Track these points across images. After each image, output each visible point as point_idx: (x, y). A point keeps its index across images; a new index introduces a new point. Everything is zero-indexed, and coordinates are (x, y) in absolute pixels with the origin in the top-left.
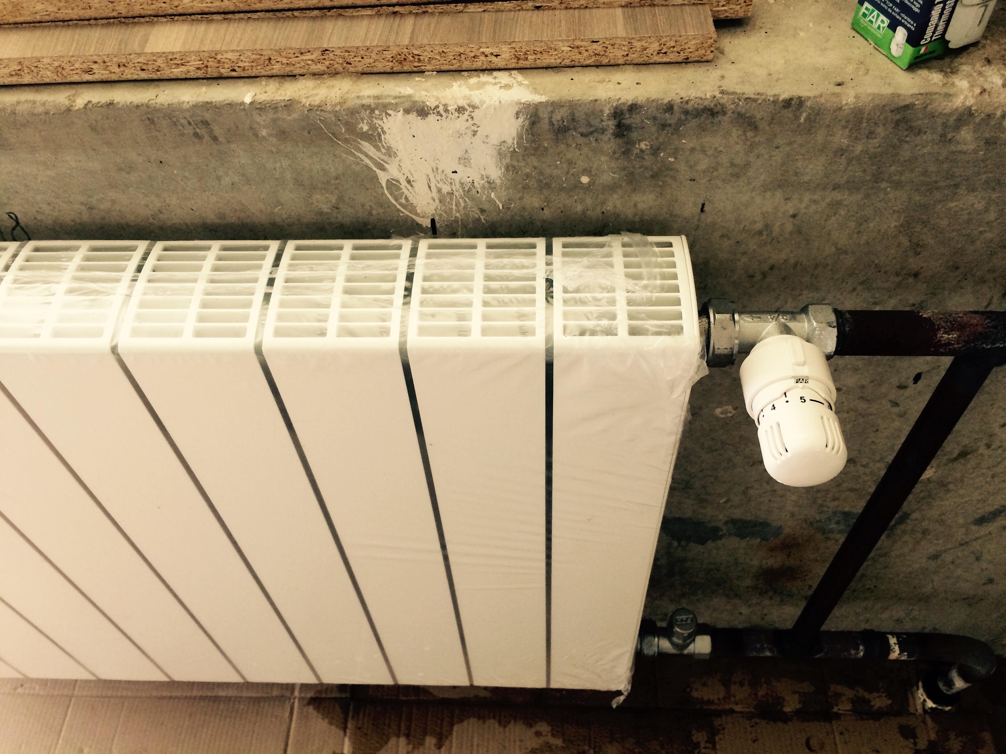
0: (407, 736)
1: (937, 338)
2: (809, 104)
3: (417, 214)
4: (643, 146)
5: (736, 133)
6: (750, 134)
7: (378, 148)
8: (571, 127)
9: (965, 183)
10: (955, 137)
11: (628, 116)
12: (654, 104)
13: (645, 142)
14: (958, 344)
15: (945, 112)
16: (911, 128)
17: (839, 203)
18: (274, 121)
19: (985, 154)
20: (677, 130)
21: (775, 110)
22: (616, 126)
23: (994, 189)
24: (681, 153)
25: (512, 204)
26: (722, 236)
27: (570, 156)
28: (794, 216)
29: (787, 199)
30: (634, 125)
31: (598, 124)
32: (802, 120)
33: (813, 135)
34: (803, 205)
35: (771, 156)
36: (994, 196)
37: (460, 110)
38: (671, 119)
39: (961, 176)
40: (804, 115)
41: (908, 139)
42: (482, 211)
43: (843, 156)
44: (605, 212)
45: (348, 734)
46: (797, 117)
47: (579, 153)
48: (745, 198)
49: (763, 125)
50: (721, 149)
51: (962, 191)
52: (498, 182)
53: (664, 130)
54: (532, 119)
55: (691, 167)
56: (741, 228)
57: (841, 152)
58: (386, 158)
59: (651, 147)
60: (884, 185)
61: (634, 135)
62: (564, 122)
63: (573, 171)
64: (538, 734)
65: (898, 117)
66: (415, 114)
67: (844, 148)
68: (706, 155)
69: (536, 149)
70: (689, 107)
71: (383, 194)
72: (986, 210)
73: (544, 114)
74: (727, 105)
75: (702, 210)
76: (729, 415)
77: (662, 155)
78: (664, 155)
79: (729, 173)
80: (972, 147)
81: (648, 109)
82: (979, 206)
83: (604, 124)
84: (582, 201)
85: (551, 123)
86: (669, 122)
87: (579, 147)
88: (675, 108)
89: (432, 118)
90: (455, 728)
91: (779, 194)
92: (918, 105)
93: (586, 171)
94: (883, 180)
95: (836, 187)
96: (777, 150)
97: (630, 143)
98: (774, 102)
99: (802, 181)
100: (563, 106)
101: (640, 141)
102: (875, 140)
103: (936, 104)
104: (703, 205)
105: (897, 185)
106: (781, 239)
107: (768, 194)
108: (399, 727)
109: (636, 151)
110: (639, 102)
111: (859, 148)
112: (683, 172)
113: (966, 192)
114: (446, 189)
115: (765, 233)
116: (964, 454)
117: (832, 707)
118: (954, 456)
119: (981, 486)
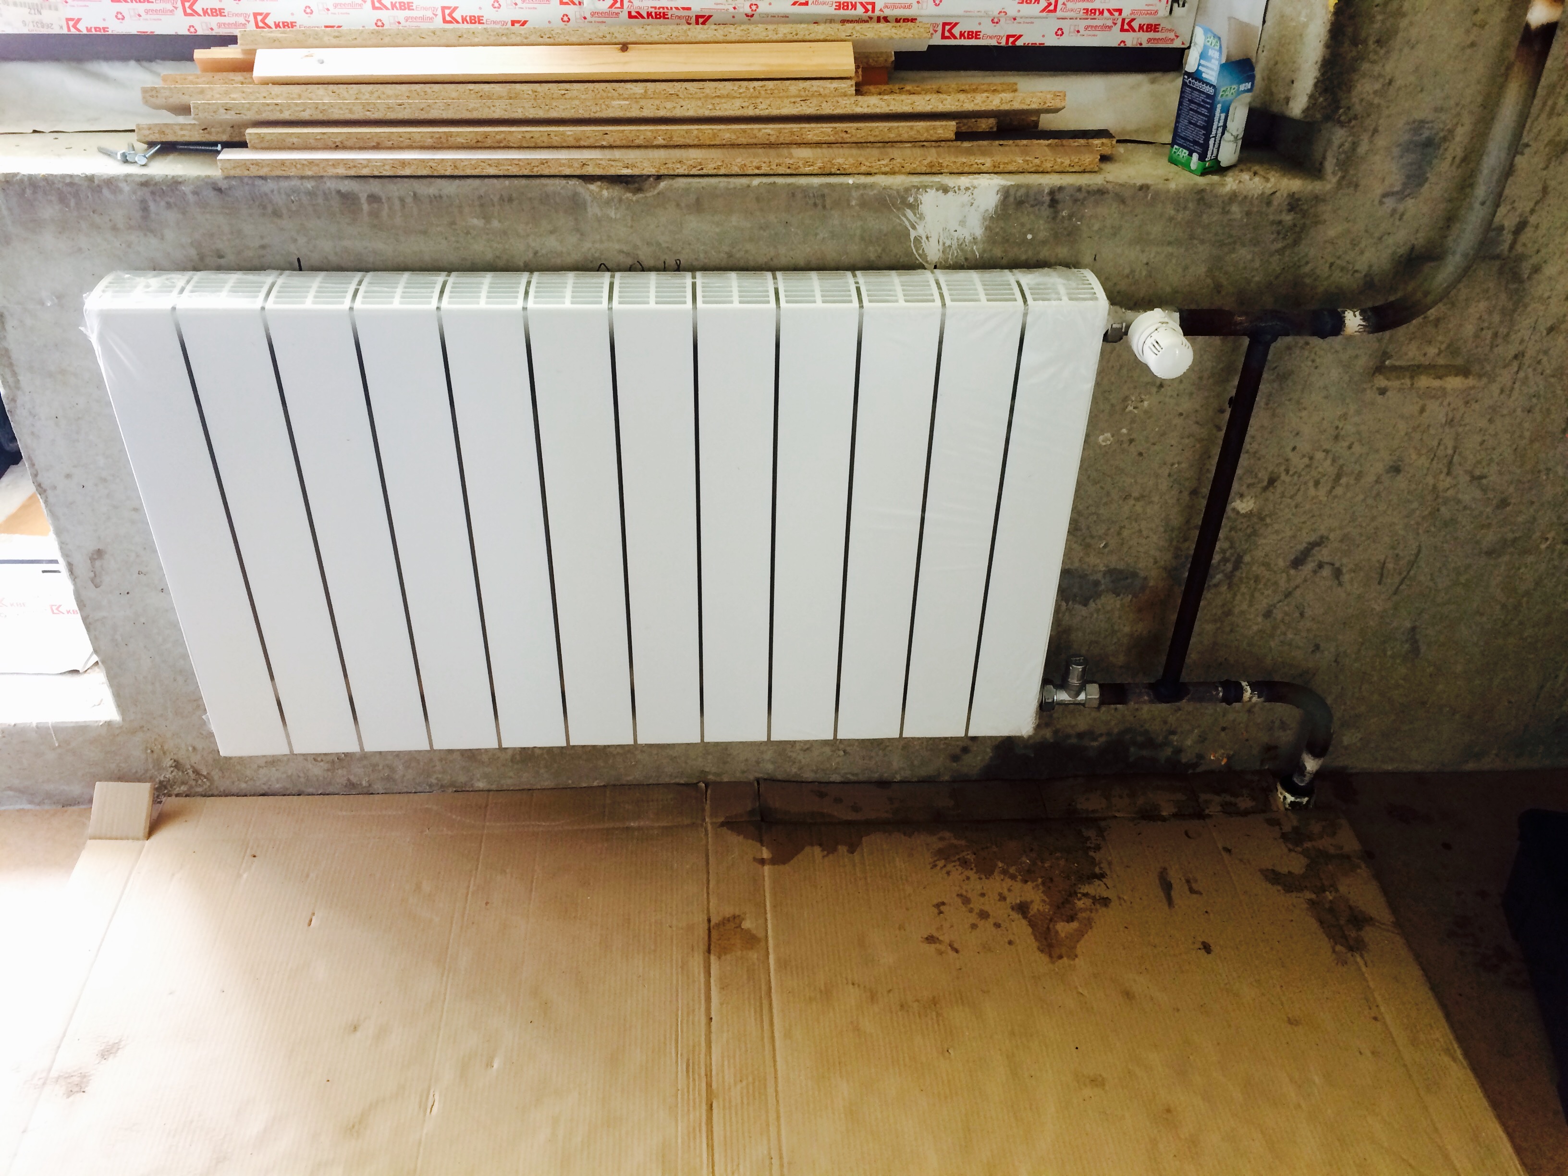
0: (821, 845)
1: (1234, 320)
2: (1152, 188)
3: (927, 262)
4: (1064, 213)
5: (1115, 205)
6: (1122, 207)
7: (915, 215)
8: (1026, 201)
9: (1239, 241)
11: (1057, 195)
12: (1071, 187)
13: (1065, 211)
14: (1253, 330)
15: (1222, 194)
16: (1205, 204)
18: (862, 195)
19: (1247, 222)
20: (1082, 203)
21: (1135, 191)
22: (1050, 200)
23: (1255, 245)
24: (1084, 219)
25: (985, 253)
26: (1106, 279)
27: (1023, 220)
28: (1147, 264)
29: (1142, 251)
30: (1060, 200)
31: (1040, 199)
32: (1149, 198)
33: (1156, 208)
34: (1152, 256)
35: (1133, 222)
36: (1256, 250)
37: (967, 189)
38: (1080, 196)
39: (1236, 236)
40: (1150, 195)
41: (1205, 211)
42: (966, 259)
43: (1172, 222)
44: (1039, 260)
46: (1146, 196)
47: (1028, 218)
48: (1119, 250)
49: (1128, 201)
50: (1106, 216)
51: (1237, 246)
52: (979, 238)
53: (1076, 203)
54: (1007, 193)
55: (1089, 228)
56: (1117, 273)
57: (1171, 219)
58: (918, 221)
59: (1068, 215)
60: (1195, 242)
61: (1060, 206)
62: (1022, 197)
63: (1023, 230)
65: (1199, 197)
66: (941, 191)
67: (1172, 216)
68: (1098, 220)
69: (1005, 216)
70: (1090, 189)
71: (910, 246)
72: (1253, 260)
73: (1012, 192)
74: (1110, 189)
75: (1095, 259)
76: (1109, 443)
77: (1074, 220)
79: (1110, 232)
80: (1239, 216)
81: (1067, 193)
82: (1249, 257)
83: (1044, 199)
84: (1026, 252)
85: (1015, 198)
86: (1079, 198)
87: (1028, 214)
88: (1082, 189)
89: (950, 194)
90: (864, 839)
92: (1208, 190)
93: (1030, 231)
94: (1194, 238)
95: (1170, 243)
96: (1137, 218)
97: (1056, 212)
98: (1134, 187)
99: (1151, 239)
100: (1021, 189)
101: (1063, 210)
102: (1188, 212)
103: (1217, 190)
104: (1096, 255)
105: (1202, 242)
106: (1140, 281)
107: (1132, 248)
109: (1060, 217)
110: (1063, 187)
112: (1085, 232)
113: (1240, 247)
114: (948, 243)
115: (1131, 276)
116: (1272, 481)
117: (1204, 810)
118: (1265, 483)
119: (1289, 519)
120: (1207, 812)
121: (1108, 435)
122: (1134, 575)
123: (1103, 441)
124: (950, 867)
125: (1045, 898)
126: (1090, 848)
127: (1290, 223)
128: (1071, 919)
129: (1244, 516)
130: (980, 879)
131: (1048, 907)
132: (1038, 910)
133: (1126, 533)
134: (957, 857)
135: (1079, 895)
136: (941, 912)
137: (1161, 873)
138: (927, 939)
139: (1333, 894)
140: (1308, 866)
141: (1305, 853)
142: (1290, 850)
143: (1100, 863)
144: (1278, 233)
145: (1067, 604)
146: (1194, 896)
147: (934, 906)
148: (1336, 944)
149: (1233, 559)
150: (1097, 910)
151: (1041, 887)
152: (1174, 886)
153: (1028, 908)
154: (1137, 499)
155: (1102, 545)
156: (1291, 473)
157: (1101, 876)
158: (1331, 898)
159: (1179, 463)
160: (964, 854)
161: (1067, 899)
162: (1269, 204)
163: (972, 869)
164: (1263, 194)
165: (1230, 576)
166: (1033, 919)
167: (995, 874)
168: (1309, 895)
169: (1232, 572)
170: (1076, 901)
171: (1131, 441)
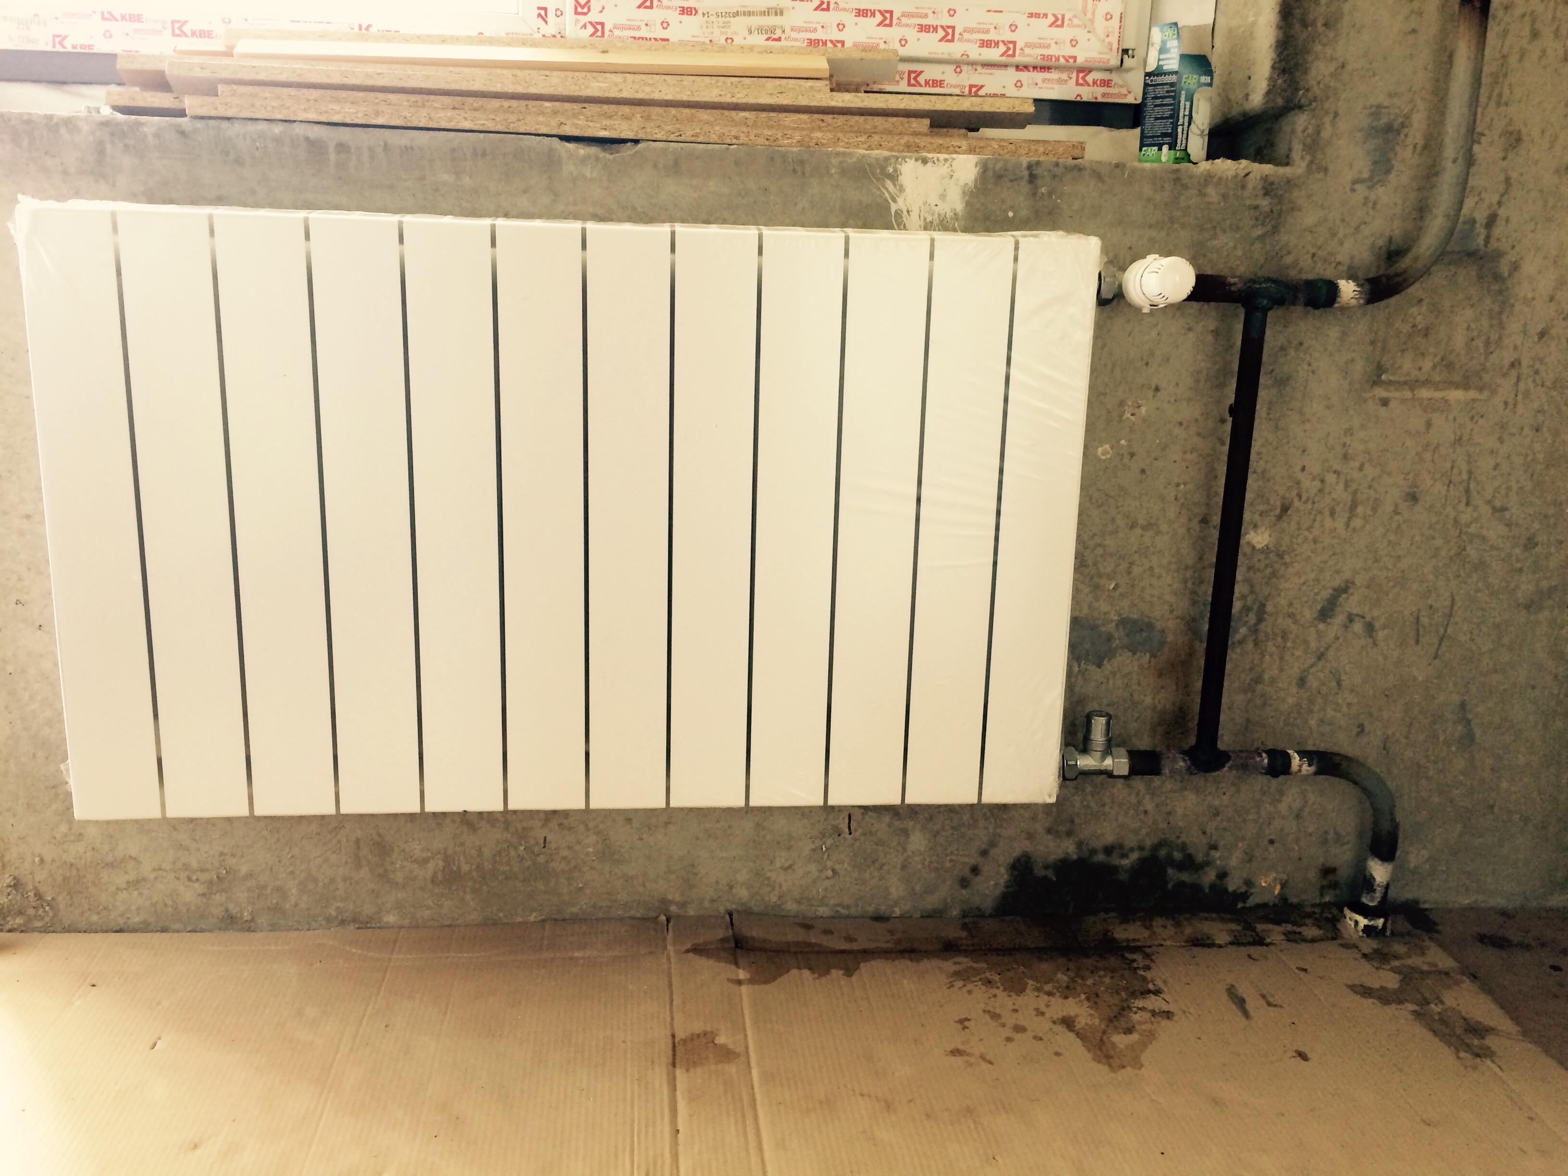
0: (810, 969)
2: (1128, 165)
4: (1043, 190)
5: (1093, 183)
6: (1100, 185)
7: (895, 187)
8: (1005, 175)
9: (1219, 226)
10: (1206, 192)
11: (1035, 169)
12: (1050, 162)
13: (1044, 188)
15: (1197, 174)
18: (841, 163)
19: (1225, 206)
20: (1061, 180)
21: (1111, 169)
22: (1029, 176)
23: (1236, 232)
24: (1064, 196)
27: (1003, 197)
28: (1130, 248)
29: (1125, 234)
30: (1038, 176)
31: (1019, 174)
32: (1126, 176)
33: (1133, 187)
34: (1134, 240)
35: (1113, 201)
36: (1237, 236)
38: (1058, 171)
39: (1216, 221)
40: (1127, 172)
43: (1151, 203)
45: (741, 967)
46: (1123, 175)
47: (1008, 193)
49: (1106, 179)
50: (1086, 194)
51: (1218, 232)
52: (960, 214)
53: (1054, 180)
54: (984, 168)
55: (1070, 206)
57: (1149, 200)
58: (898, 193)
59: (1048, 192)
60: (1176, 225)
61: (1039, 182)
63: (1004, 207)
65: (1175, 176)
66: (920, 161)
67: (1150, 197)
68: (1078, 199)
69: (984, 190)
70: (1067, 164)
71: (891, 221)
72: (1235, 248)
73: (990, 166)
78: (1054, 198)
80: (1216, 200)
81: (1046, 164)
82: (1231, 244)
83: (1023, 174)
85: (994, 172)
86: (1056, 174)
87: (1008, 189)
88: (1060, 164)
89: (930, 164)
91: (1120, 229)
93: (1012, 208)
94: (1175, 222)
95: (1150, 227)
96: (1116, 197)
97: (1036, 188)
98: (1110, 163)
101: (1042, 187)
105: (1183, 226)
109: (1040, 194)
110: (1041, 159)
111: (1158, 197)
112: (1066, 210)
113: (1221, 233)
114: (929, 219)
116: (1285, 509)
117: (1264, 938)
118: (1278, 511)
119: (1309, 557)
120: (1268, 939)
121: (1107, 447)
122: (1150, 626)
123: (1102, 454)
124: (970, 986)
125: (1093, 1012)
126: (1139, 968)
127: (1267, 209)
128: (1129, 1031)
129: (1262, 551)
130: (1010, 996)
131: (1097, 1020)
132: (1086, 1024)
133: (1136, 570)
134: (979, 978)
135: (1134, 1009)
136: (965, 1028)
137: (1229, 989)
138: (952, 1052)
139: (1440, 1006)
140: (1402, 981)
141: (1395, 971)
142: (1376, 968)
143: (1153, 981)
144: (1257, 219)
145: (1079, 666)
146: (1274, 1008)
147: (956, 1022)
148: (1458, 1050)
149: (1255, 607)
150: (1158, 1022)
151: (1085, 1002)
152: (1247, 999)
153: (1074, 1022)
154: (1145, 528)
155: (1112, 586)
156: (1304, 499)
157: (1157, 992)
158: (1438, 1009)
159: (1185, 484)
160: (987, 975)
161: (1120, 1013)
162: (1243, 187)
163: (998, 988)
164: (1236, 176)
165: (1255, 630)
166: (1081, 1031)
167: (1027, 991)
168: (1411, 1007)
169: (1256, 625)
170: (1131, 1015)
171: (1132, 455)
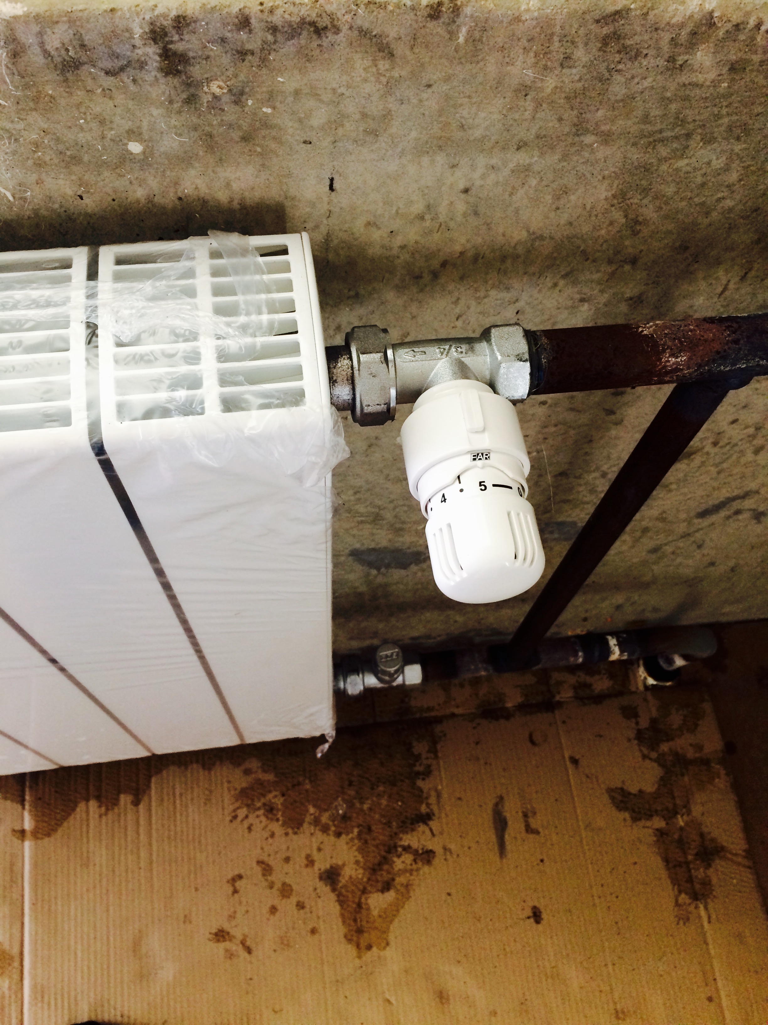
0: (98, 798)
1: (661, 363)
4: (215, 88)
6: (384, 65)
8: (84, 59)
9: (699, 131)
10: (689, 62)
11: (176, 38)
12: (216, 15)
13: (217, 83)
14: (688, 368)
15: (674, 21)
16: (624, 49)
17: (527, 169)
19: (729, 87)
20: (264, 60)
21: (417, 22)
22: (160, 56)
23: (738, 139)
24: (279, 98)
25: (27, 192)
26: (368, 224)
28: (466, 191)
29: (453, 166)
30: (191, 54)
31: (129, 53)
32: (461, 40)
33: (482, 64)
34: (477, 175)
35: (421, 101)
38: (251, 42)
39: (694, 121)
40: (464, 30)
41: (620, 67)
43: (529, 97)
44: (183, 197)
45: (27, 807)
46: (452, 35)
47: (111, 104)
48: (392, 167)
49: (400, 49)
50: (342, 90)
53: (243, 60)
54: (11, 47)
55: (300, 121)
56: (394, 211)
57: (524, 90)
59: (230, 91)
61: (196, 71)
62: (67, 50)
63: (110, 134)
64: (247, 772)
65: (606, 30)
67: (529, 83)
68: (321, 101)
69: (36, 99)
73: (28, 38)
74: (339, 15)
75: (331, 188)
77: (250, 102)
78: (252, 104)
79: (361, 129)
81: (207, 24)
83: (140, 52)
84: (142, 182)
86: (248, 46)
88: (253, 21)
90: (153, 780)
91: (441, 159)
92: (636, 9)
93: (134, 134)
95: (522, 145)
96: (430, 90)
97: (193, 85)
98: (413, 8)
99: (472, 138)
100: (57, 22)
102: (574, 71)
103: (662, 8)
104: (332, 180)
105: (607, 139)
106: (452, 224)
107: (426, 160)
108: (87, 790)
109: (206, 99)
110: (189, 12)
111: (550, 83)
112: (290, 131)
113: (701, 144)
115: (427, 217)
117: (554, 696)
119: (705, 483)
120: (558, 698)
124: (252, 819)
125: (360, 858)
126: (419, 772)
128: (387, 887)
130: (287, 834)
131: (361, 871)
132: (351, 877)
134: (263, 800)
135: (400, 849)
136: (235, 891)
137: (496, 805)
138: (216, 934)
139: (685, 817)
140: (662, 779)
141: (660, 761)
142: (644, 757)
143: (427, 798)
146: (531, 836)
147: (228, 882)
148: (680, 892)
150: (418, 870)
151: (356, 841)
152: (510, 823)
153: (339, 875)
157: (426, 818)
158: (682, 823)
160: (270, 796)
161: (385, 858)
163: (278, 820)
166: (343, 891)
167: (305, 825)
168: (658, 823)
170: (395, 859)
